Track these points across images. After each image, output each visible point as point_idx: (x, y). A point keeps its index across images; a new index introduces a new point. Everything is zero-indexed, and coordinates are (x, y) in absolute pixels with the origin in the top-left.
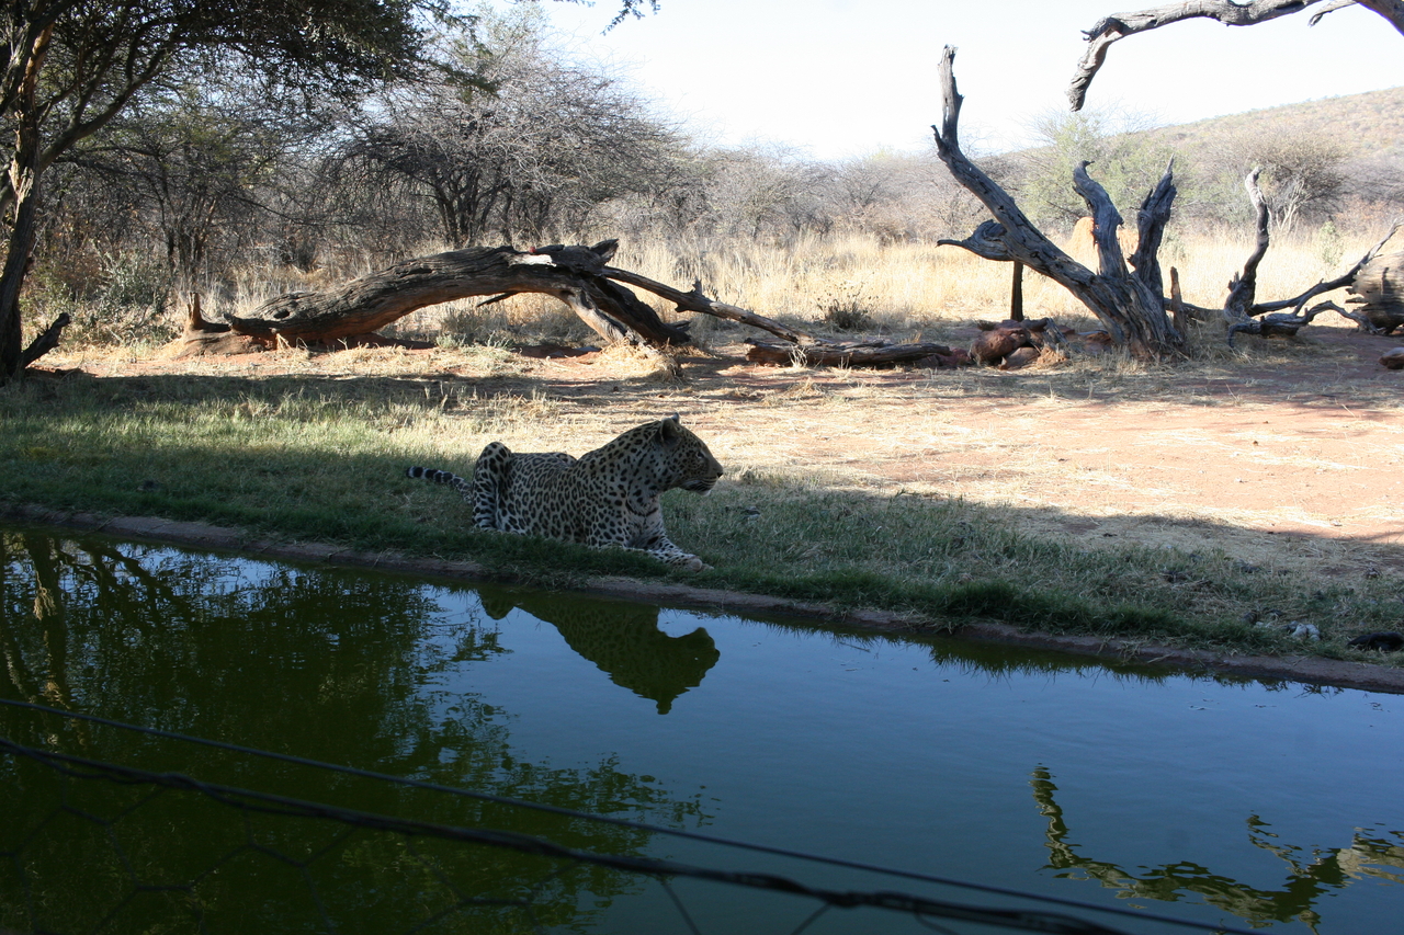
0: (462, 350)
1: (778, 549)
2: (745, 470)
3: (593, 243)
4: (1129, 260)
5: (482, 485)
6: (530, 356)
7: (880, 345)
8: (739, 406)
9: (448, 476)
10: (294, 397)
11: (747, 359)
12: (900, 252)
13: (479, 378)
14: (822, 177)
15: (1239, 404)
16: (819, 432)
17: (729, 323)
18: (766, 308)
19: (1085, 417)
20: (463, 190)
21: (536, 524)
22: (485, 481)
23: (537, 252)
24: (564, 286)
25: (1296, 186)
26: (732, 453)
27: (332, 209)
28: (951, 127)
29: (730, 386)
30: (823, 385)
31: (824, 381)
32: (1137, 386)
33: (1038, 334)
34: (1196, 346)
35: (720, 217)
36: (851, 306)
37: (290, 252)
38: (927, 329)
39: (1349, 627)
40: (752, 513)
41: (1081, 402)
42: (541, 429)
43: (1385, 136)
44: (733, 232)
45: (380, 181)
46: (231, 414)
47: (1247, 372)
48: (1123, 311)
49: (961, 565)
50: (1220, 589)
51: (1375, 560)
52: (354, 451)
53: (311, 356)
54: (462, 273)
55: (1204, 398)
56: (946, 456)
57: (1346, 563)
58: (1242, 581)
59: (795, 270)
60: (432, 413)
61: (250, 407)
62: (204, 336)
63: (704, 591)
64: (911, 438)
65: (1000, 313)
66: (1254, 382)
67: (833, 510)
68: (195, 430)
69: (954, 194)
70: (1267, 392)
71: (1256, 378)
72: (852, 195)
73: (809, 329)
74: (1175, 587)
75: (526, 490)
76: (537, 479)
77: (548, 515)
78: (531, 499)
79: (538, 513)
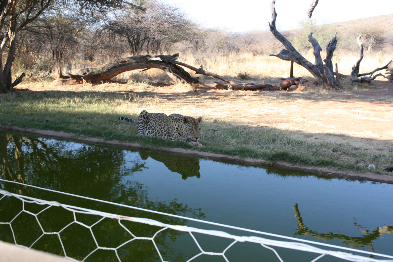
0: (135, 84)
1: (223, 141)
2: (215, 119)
3: (172, 54)
4: (324, 61)
6: (154, 86)
7: (253, 84)
8: (213, 101)
9: (131, 120)
10: (88, 97)
11: (215, 88)
12: (258, 57)
13: (140, 92)
14: (237, 36)
15: (354, 102)
16: (235, 108)
17: (210, 77)
18: (221, 74)
19: (310, 105)
20: (136, 39)
21: (156, 133)
22: (141, 121)
23: (156, 57)
24: (164, 66)
25: (372, 40)
26: (211, 114)
27: (99, 44)
28: (274, 23)
29: (210, 95)
31: (237, 94)
32: (325, 97)
33: (298, 81)
34: (342, 85)
35: (208, 47)
36: (245, 73)
37: (87, 56)
38: (266, 80)
39: (384, 165)
40: (216, 131)
41: (309, 101)
42: (157, 107)
44: (212, 52)
45: (112, 36)
46: (70, 102)
47: (356, 93)
48: (322, 75)
49: (275, 146)
52: (104, 113)
53: (93, 85)
54: (135, 62)
55: (344, 100)
56: (271, 116)
57: (384, 148)
58: (354, 152)
59: (229, 62)
60: (127, 102)
61: (76, 100)
62: (63, 80)
63: (203, 153)
64: (261, 110)
65: (287, 75)
66: (359, 96)
67: (239, 131)
68: (60, 106)
69: (274, 41)
70: (362, 99)
71: (359, 95)
72: (245, 42)
73: (233, 79)
74: (335, 153)
75: (154, 123)
76: (157, 120)
77: (160, 130)
78: (155, 125)
79: (157, 129)
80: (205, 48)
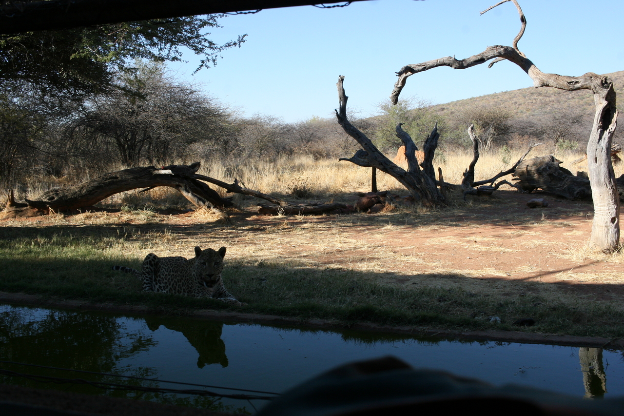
0: (133, 212)
1: (275, 295)
2: (260, 261)
3: (189, 164)
4: (421, 165)
5: (146, 272)
6: (163, 214)
7: (316, 205)
8: (256, 233)
9: (130, 270)
10: (58, 235)
11: (259, 213)
12: (323, 163)
13: (141, 224)
14: (288, 131)
15: (468, 225)
16: (291, 244)
17: (250, 197)
18: (265, 189)
19: (404, 233)
20: (129, 140)
21: (170, 288)
22: (147, 270)
23: (165, 169)
24: (177, 183)
25: (491, 130)
26: (253, 254)
27: (70, 149)
28: (343, 109)
29: (251, 225)
30: (292, 223)
31: (292, 221)
32: (426, 219)
33: (384, 198)
34: (450, 201)
35: (244, 149)
36: (303, 188)
37: (51, 169)
38: (336, 197)
39: (513, 317)
40: (263, 280)
41: (403, 227)
42: (169, 247)
43: (528, 108)
44: (250, 156)
45: (91, 137)
46: (30, 244)
47: (472, 211)
48: (418, 186)
49: (353, 299)
50: (460, 304)
51: (524, 289)
52: (88, 258)
53: (64, 217)
54: (132, 178)
55: (454, 223)
56: (346, 252)
57: (512, 291)
58: (469, 301)
59: (278, 172)
60: (121, 240)
61: (39, 240)
62: (16, 209)
63: (244, 314)
64: (330, 245)
65: (367, 189)
66: (475, 215)
67: (298, 277)
68: (14, 252)
69: (346, 136)
70: (480, 220)
71: (476, 214)
72: (301, 138)
73: (285, 199)
74: (442, 304)
75: (166, 273)
76: (171, 269)
77: (176, 284)
78: (169, 277)
79: (172, 283)
80: (239, 150)
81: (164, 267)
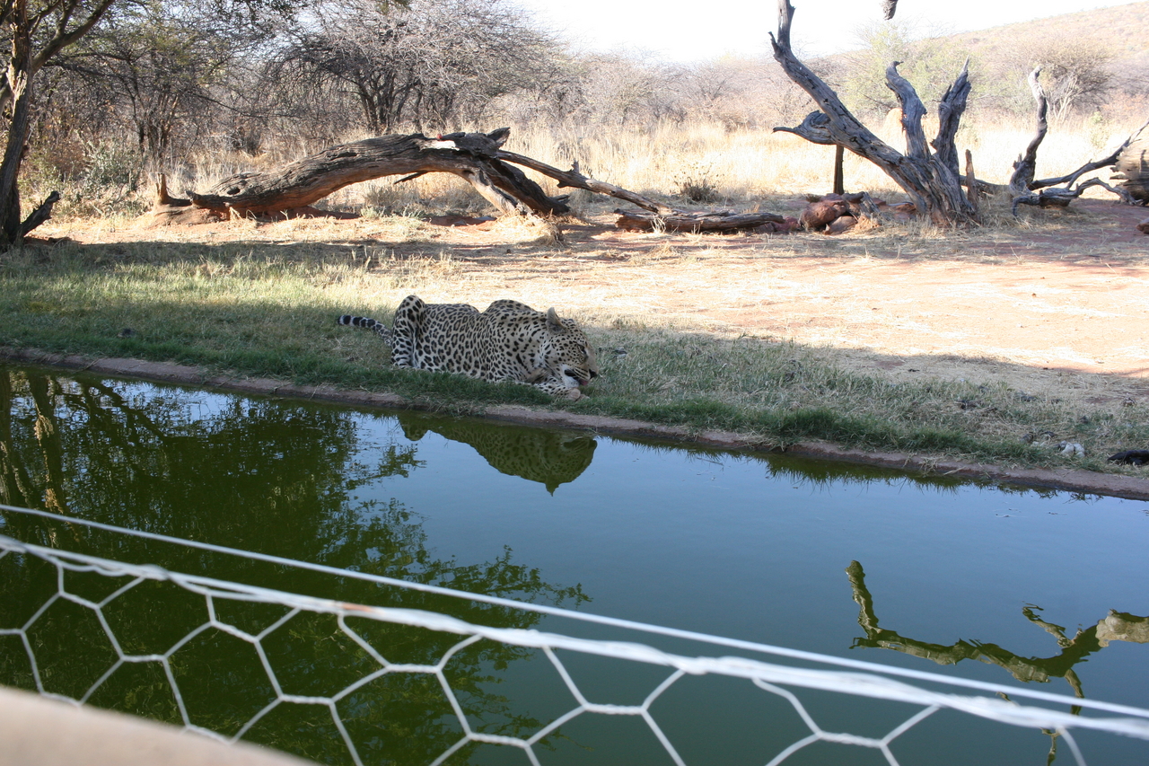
0: (382, 220)
1: (642, 382)
2: (616, 317)
3: (489, 131)
4: (932, 144)
5: (401, 331)
6: (438, 224)
7: (725, 214)
8: (610, 265)
9: (372, 323)
11: (617, 226)
12: (741, 136)
13: (396, 243)
14: (678, 75)
15: (1021, 263)
16: (676, 286)
17: (602, 197)
18: (632, 185)
19: (894, 274)
20: (381, 88)
21: (450, 361)
22: (403, 328)
23: (443, 139)
24: (466, 167)
25: (1071, 82)
26: (604, 304)
27: (274, 104)
28: (784, 34)
29: (602, 248)
30: (679, 247)
31: (680, 244)
32: (937, 248)
33: (856, 205)
34: (986, 215)
35: (594, 109)
36: (702, 183)
37: (239, 140)
38: (764, 201)
39: (1109, 446)
40: (621, 353)
41: (891, 261)
42: (447, 285)
43: (1145, 40)
44: (605, 121)
45: (313, 81)
46: (193, 274)
47: (1028, 236)
48: (926, 186)
49: (792, 395)
50: (1003, 414)
51: (1131, 391)
52: (294, 305)
53: (258, 225)
54: (382, 156)
55: (992, 258)
56: (780, 306)
57: (1109, 394)
58: (1021, 408)
59: (655, 152)
60: (358, 271)
61: (209, 267)
62: (170, 210)
63: (582, 416)
64: (751, 291)
65: (825, 188)
66: (1034, 244)
67: (688, 351)
68: (164, 287)
69: (787, 89)
70: (1044, 254)
71: (1035, 242)
72: (702, 90)
73: (667, 202)
74: (967, 413)
75: (441, 333)
77: (462, 353)
78: (446, 340)
79: (453, 351)
80: (584, 111)
81: (438, 322)
